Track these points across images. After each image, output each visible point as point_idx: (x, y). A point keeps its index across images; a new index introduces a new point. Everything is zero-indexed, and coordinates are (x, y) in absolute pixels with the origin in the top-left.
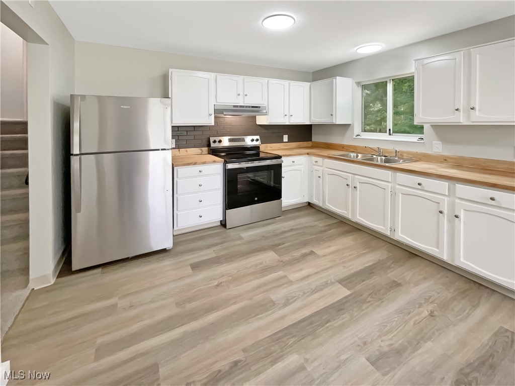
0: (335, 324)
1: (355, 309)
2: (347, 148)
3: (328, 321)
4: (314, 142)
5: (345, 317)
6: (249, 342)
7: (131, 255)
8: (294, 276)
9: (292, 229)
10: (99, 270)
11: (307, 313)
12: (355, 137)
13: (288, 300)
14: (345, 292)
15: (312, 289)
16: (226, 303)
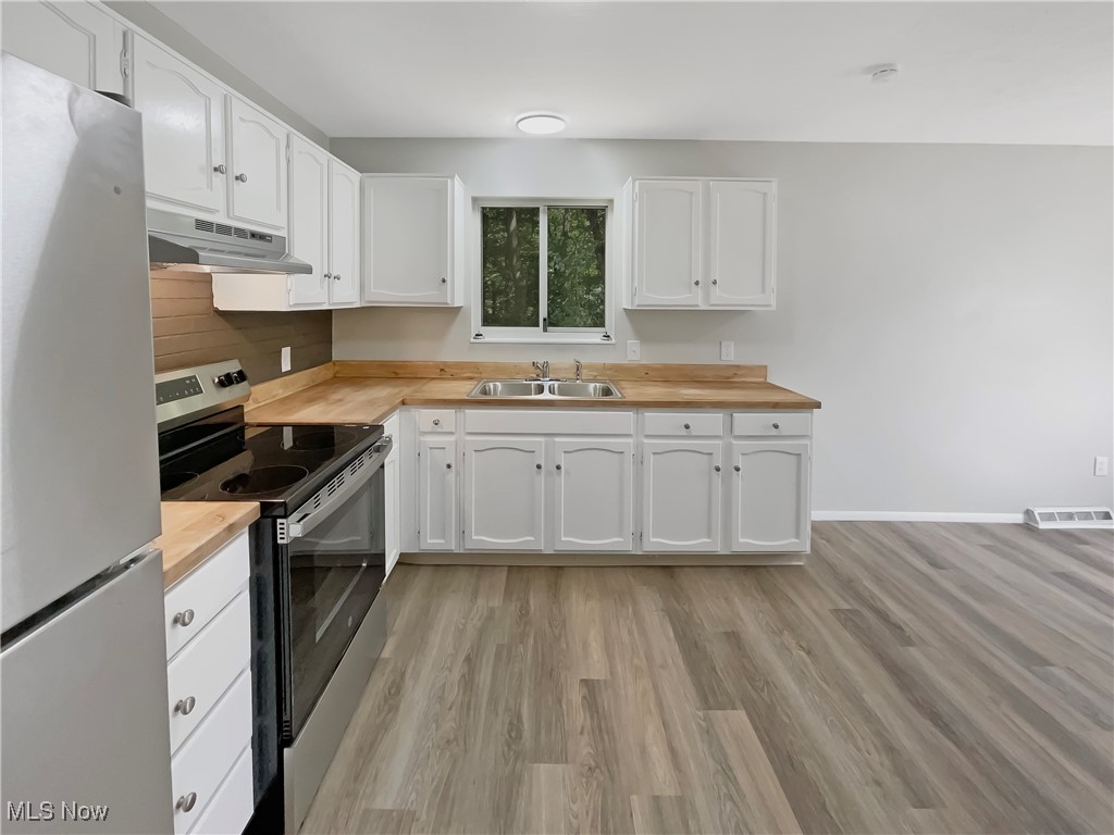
2: (454, 371)
4: (342, 363)
8: (662, 778)
12: (472, 340)
14: (739, 717)
15: (716, 773)
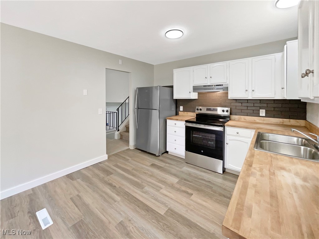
0: (138, 209)
1: (150, 217)
3: (138, 207)
5: (143, 213)
6: (123, 187)
7: (148, 151)
8: (164, 191)
9: (210, 182)
10: (140, 151)
11: (141, 199)
13: (146, 192)
14: (162, 212)
15: (157, 198)
16: (138, 177)
